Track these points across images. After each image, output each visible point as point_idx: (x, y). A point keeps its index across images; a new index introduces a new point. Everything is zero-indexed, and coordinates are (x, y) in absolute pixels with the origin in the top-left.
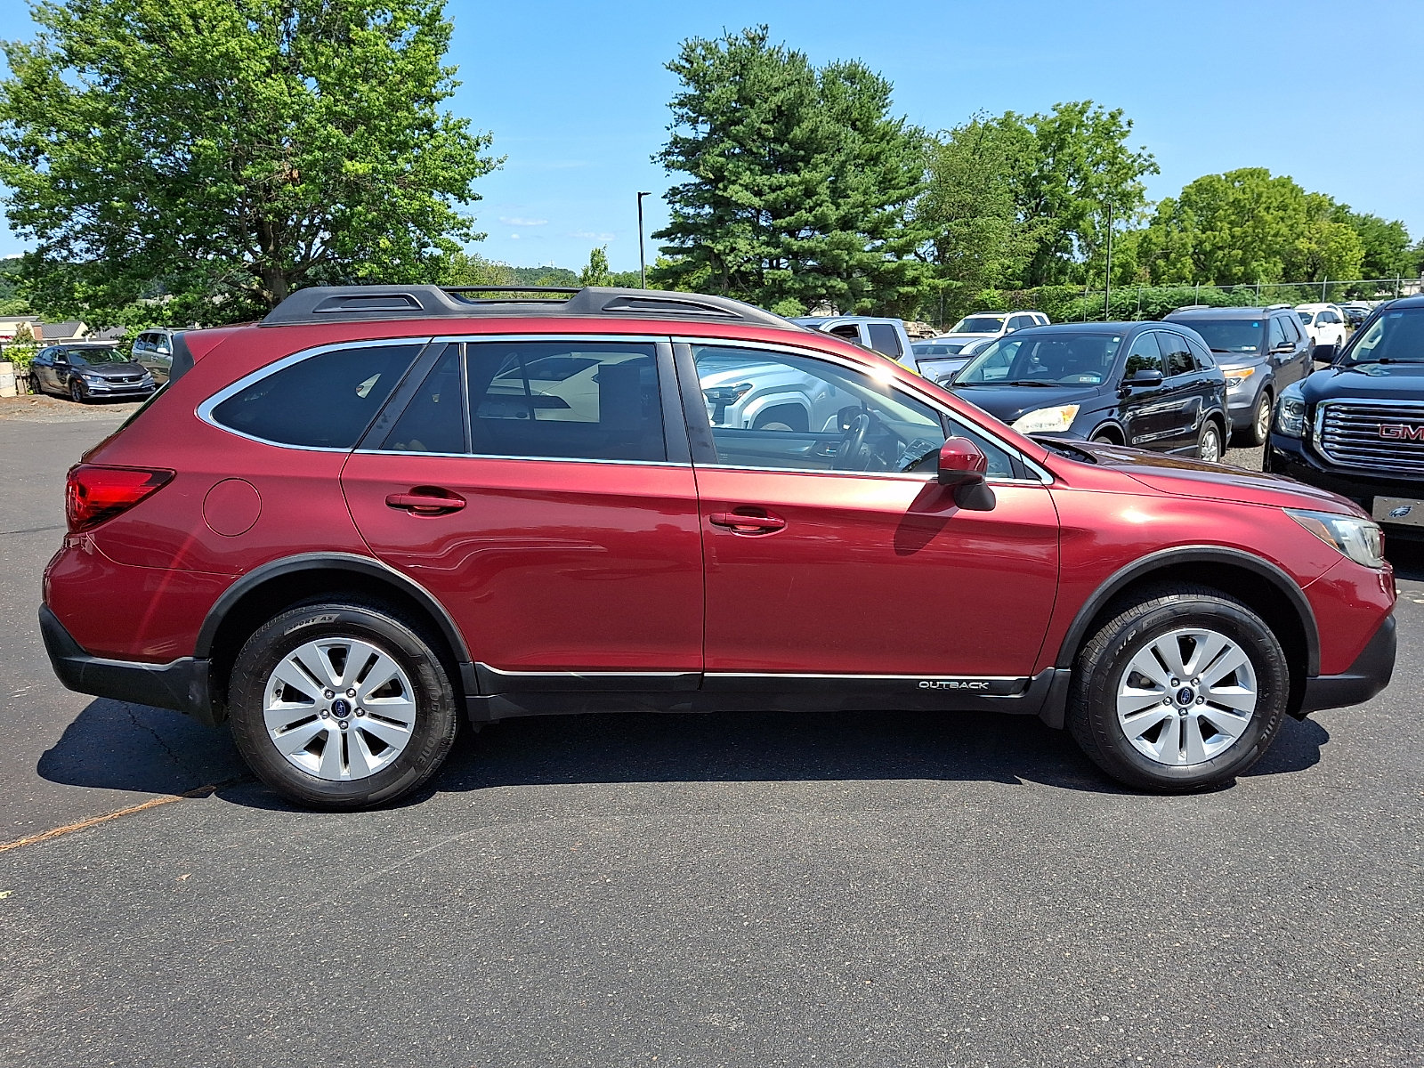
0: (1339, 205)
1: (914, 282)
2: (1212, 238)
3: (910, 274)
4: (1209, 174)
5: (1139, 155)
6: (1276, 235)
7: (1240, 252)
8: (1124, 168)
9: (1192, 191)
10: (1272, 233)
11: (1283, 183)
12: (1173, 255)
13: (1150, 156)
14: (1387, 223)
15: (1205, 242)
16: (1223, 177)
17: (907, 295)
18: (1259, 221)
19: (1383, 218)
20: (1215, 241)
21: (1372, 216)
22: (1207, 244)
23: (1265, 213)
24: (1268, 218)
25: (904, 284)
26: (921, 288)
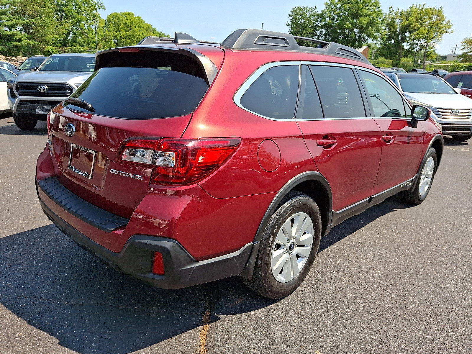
0: (153, 28)
1: (19, 40)
2: (119, 35)
3: (17, 37)
4: (116, 12)
5: (98, 2)
6: (139, 36)
7: (129, 40)
8: (92, 6)
9: (111, 17)
10: (138, 35)
11: (139, 18)
12: (107, 39)
13: (102, 3)
14: (166, 35)
15: (117, 36)
16: (120, 14)
17: (16, 46)
18: (134, 30)
19: (165, 33)
20: (121, 35)
21: (162, 32)
22: (118, 36)
23: (135, 28)
24: (136, 29)
25: (15, 41)
26: (23, 43)
